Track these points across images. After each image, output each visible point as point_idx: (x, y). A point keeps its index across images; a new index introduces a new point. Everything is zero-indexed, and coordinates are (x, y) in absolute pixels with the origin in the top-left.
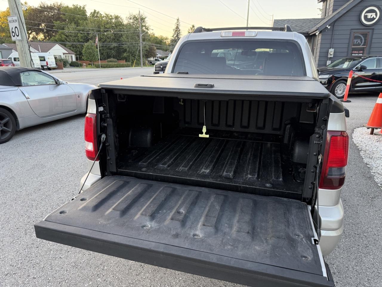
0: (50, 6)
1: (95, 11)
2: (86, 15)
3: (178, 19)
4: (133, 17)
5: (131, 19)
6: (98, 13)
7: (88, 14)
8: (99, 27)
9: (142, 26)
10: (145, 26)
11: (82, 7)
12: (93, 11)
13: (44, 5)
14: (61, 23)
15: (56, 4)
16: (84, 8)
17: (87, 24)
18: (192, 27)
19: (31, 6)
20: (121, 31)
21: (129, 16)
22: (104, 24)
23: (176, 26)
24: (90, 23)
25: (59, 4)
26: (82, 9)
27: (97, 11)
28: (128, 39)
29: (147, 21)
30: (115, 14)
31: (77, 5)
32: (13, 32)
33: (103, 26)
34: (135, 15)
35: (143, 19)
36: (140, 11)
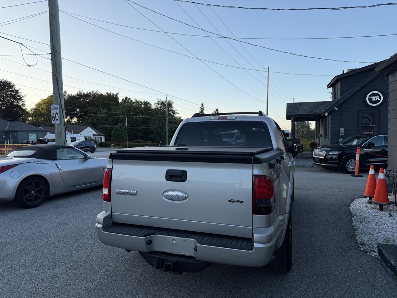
0: (87, 94)
1: (126, 98)
2: (119, 101)
3: (203, 104)
4: (161, 102)
5: (159, 104)
6: (129, 99)
7: (120, 101)
8: (129, 112)
9: (169, 111)
10: (172, 111)
11: (115, 94)
12: (125, 98)
13: (81, 93)
14: (94, 108)
15: (92, 92)
16: (116, 95)
17: (118, 109)
18: (215, 110)
19: (69, 94)
20: (149, 115)
21: (157, 102)
22: (134, 109)
23: (200, 110)
24: (121, 108)
25: (95, 92)
26: (115, 96)
27: (128, 98)
28: (156, 122)
29: (174, 106)
30: (144, 101)
31: (111, 93)
32: (53, 117)
33: (133, 111)
34: (163, 101)
35: (170, 105)
36: (167, 98)
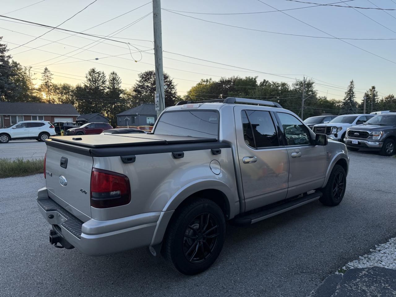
0: (228, 80)
1: (265, 80)
2: (257, 85)
3: (352, 82)
4: (300, 83)
5: (297, 85)
6: (267, 82)
7: (258, 83)
8: (265, 95)
9: (308, 91)
10: (312, 91)
11: (254, 78)
12: (263, 81)
13: (223, 80)
14: (234, 93)
15: (233, 78)
16: (255, 79)
17: (254, 93)
18: (371, 88)
19: (214, 81)
20: (286, 97)
21: (295, 83)
22: (270, 92)
23: (349, 89)
24: (257, 91)
25: (236, 77)
26: (253, 80)
28: (292, 103)
29: (315, 86)
30: (282, 82)
31: (250, 77)
32: (156, 104)
33: (269, 93)
34: (302, 81)
35: (309, 85)
36: (304, 78)
